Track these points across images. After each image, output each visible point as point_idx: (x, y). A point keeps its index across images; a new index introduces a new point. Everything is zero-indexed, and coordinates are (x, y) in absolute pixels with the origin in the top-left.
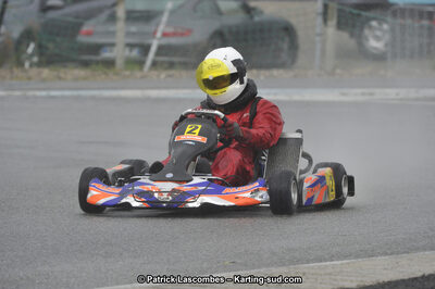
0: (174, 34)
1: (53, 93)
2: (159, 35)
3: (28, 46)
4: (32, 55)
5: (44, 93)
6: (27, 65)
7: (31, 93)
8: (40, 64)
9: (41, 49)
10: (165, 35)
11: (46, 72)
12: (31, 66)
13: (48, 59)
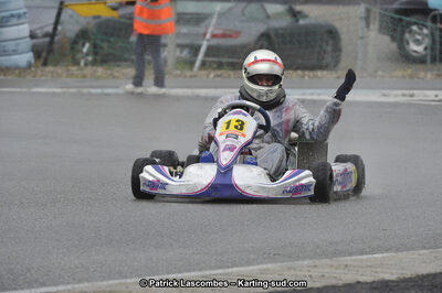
0: (224, 36)
1: (106, 91)
2: (208, 36)
3: (84, 45)
4: (87, 54)
5: (99, 91)
6: (82, 63)
7: (85, 91)
8: (94, 63)
9: (95, 49)
10: (214, 36)
11: (100, 70)
12: (86, 64)
13: (102, 58)
